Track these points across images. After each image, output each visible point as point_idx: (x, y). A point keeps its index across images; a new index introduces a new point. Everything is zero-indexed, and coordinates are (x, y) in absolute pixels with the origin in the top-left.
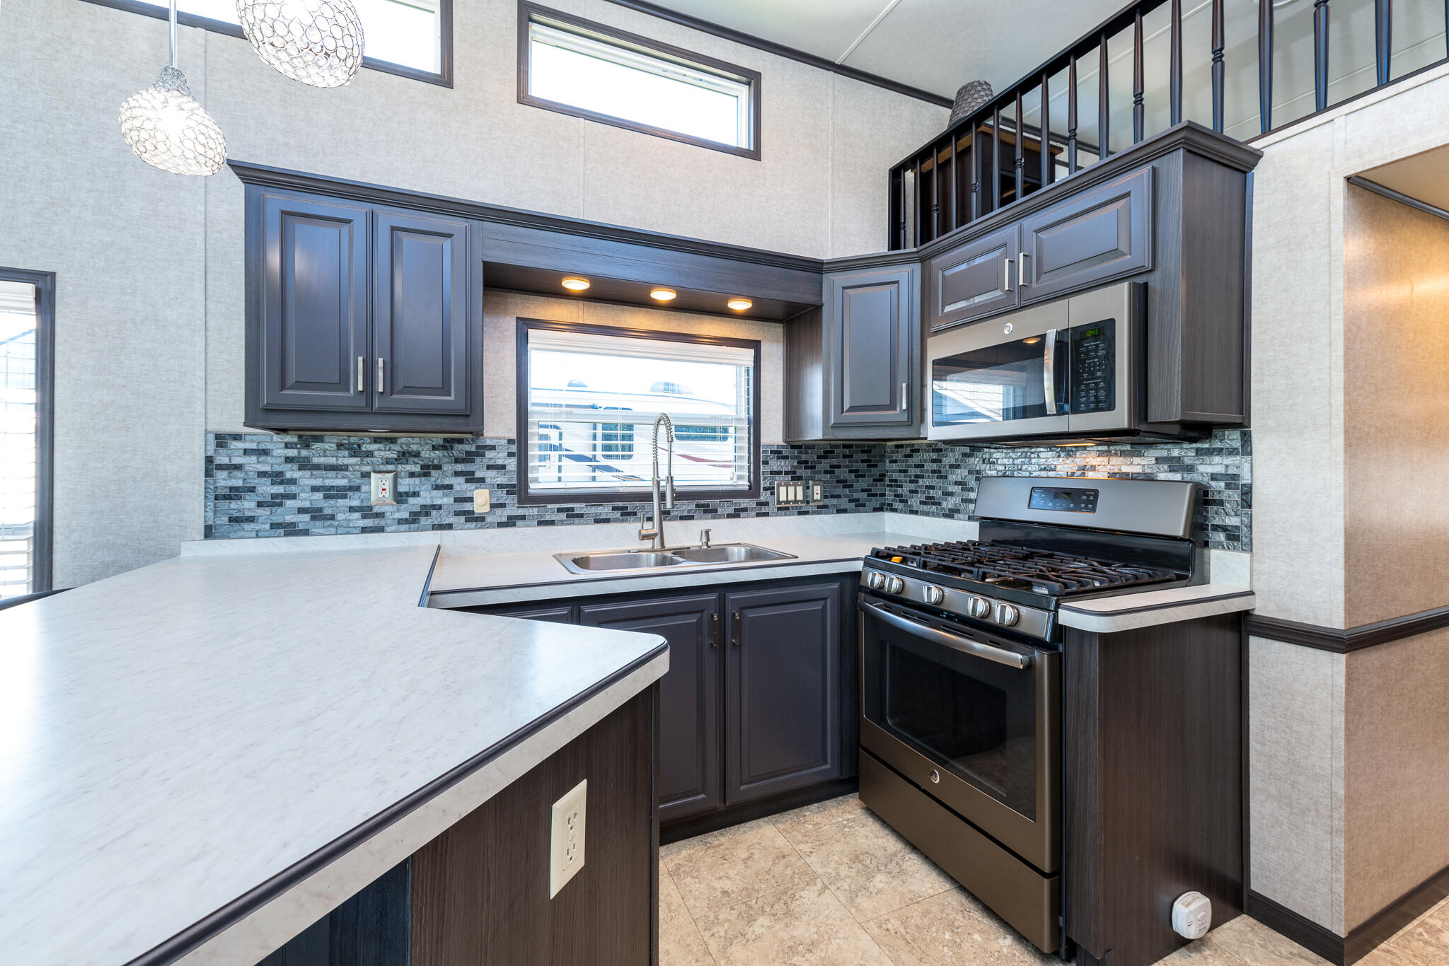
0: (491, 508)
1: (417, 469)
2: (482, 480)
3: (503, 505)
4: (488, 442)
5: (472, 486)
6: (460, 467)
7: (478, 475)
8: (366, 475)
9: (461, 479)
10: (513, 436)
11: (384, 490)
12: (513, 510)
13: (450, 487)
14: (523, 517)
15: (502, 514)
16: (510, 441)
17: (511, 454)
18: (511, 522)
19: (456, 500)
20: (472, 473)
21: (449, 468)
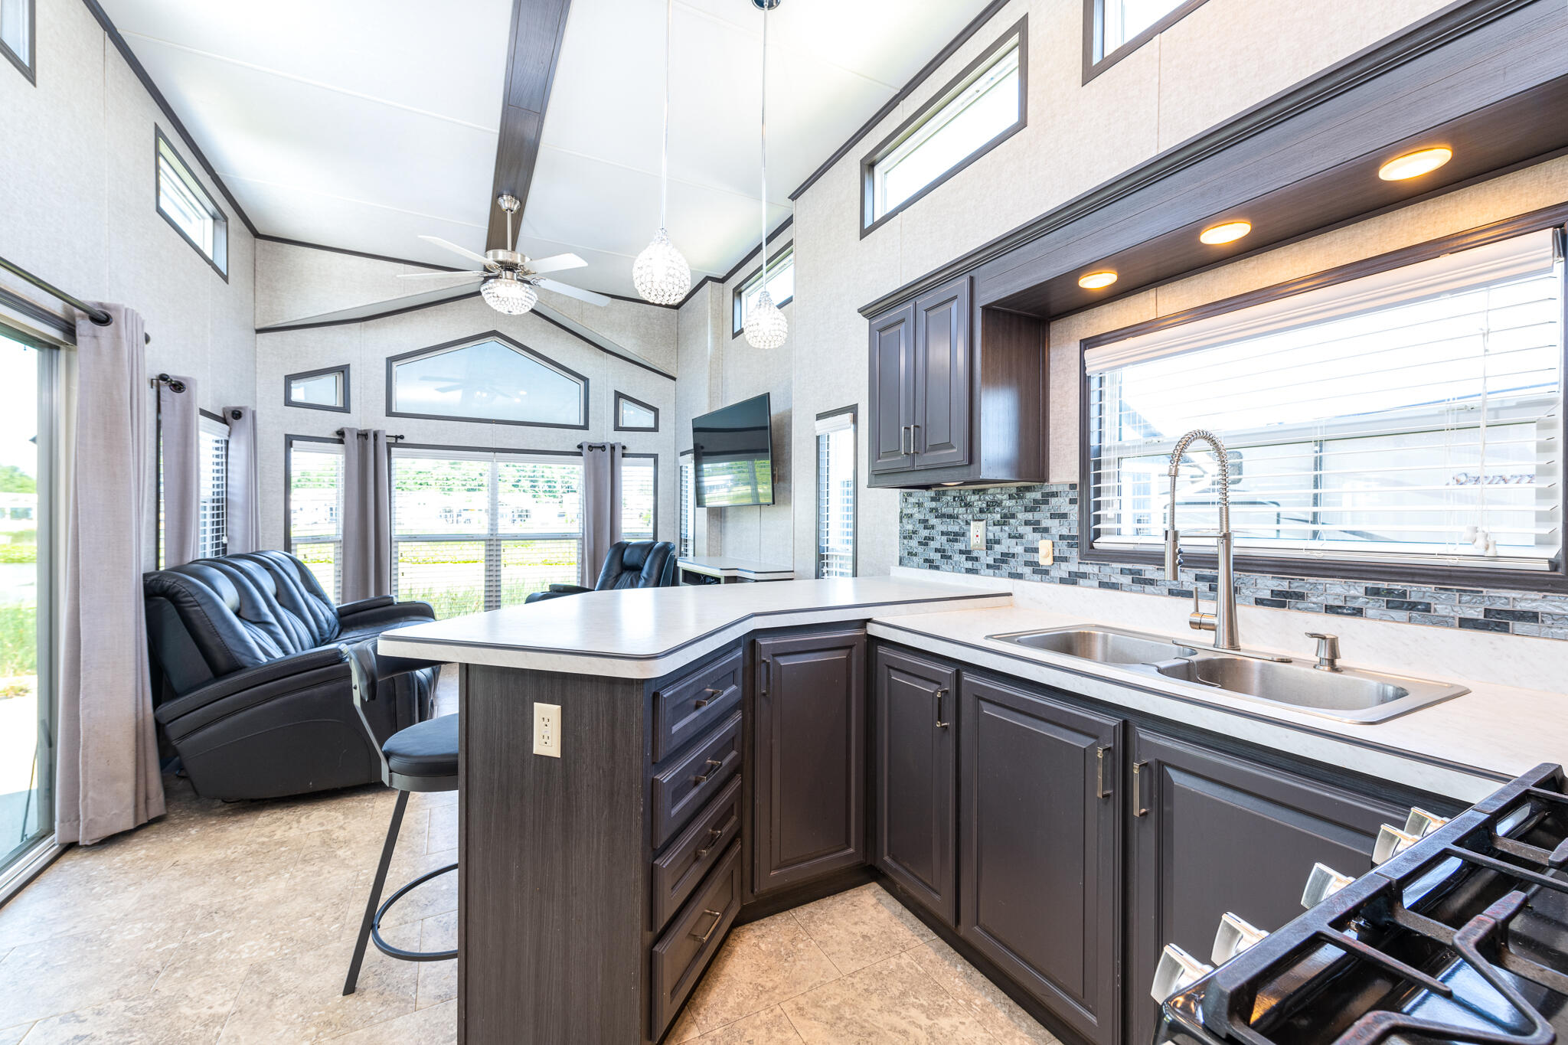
0: (1054, 561)
1: (998, 517)
2: (1046, 530)
3: (1065, 559)
4: (1054, 489)
5: (1038, 535)
6: (1029, 516)
7: (1045, 524)
8: (968, 523)
9: (1029, 529)
10: (1076, 480)
11: (977, 536)
12: (1073, 566)
13: (1021, 537)
14: (1084, 576)
15: (1064, 570)
16: (1073, 486)
17: (1072, 501)
18: (1072, 579)
19: (1026, 550)
20: (1038, 522)
21: (1022, 516)
